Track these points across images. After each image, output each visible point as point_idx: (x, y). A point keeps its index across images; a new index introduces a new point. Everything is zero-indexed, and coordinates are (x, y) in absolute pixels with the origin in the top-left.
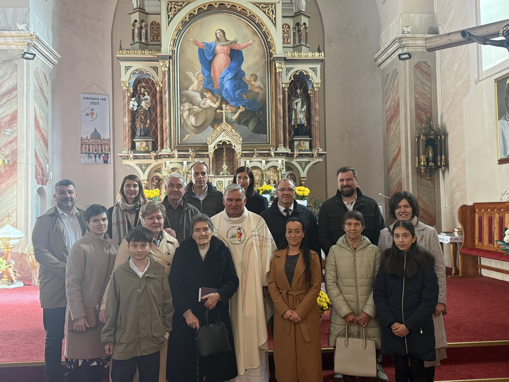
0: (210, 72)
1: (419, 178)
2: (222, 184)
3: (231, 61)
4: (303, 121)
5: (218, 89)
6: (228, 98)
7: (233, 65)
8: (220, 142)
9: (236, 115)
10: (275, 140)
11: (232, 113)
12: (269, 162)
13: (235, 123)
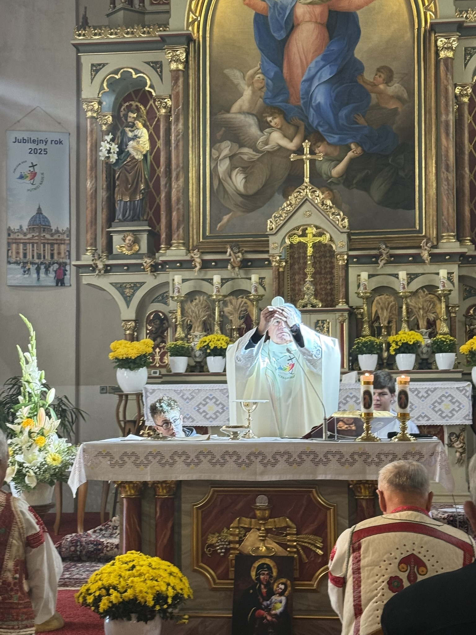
0: (281, 67)
3: (331, 38)
5: (299, 107)
6: (321, 126)
7: (335, 47)
8: (297, 229)
9: (341, 166)
10: (435, 223)
11: (330, 160)
12: (417, 275)
13: (338, 184)
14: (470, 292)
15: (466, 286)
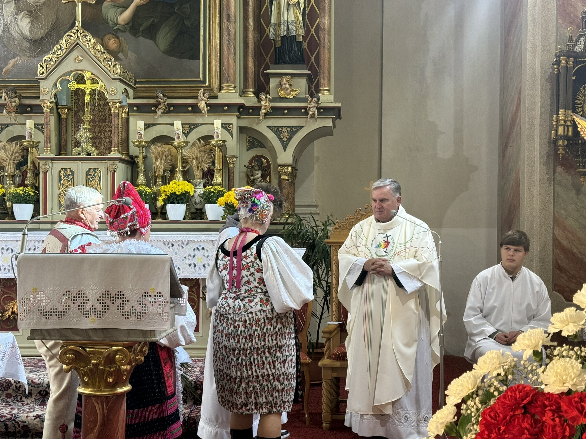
1: (559, 169)
2: (71, 177)
4: (295, 30)
8: (69, 73)
9: (127, 14)
10: (217, 74)
11: (117, 6)
12: (196, 125)
13: (124, 32)
14: (253, 143)
15: (249, 137)
